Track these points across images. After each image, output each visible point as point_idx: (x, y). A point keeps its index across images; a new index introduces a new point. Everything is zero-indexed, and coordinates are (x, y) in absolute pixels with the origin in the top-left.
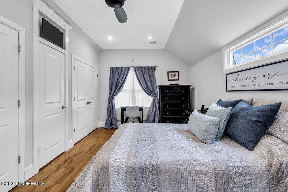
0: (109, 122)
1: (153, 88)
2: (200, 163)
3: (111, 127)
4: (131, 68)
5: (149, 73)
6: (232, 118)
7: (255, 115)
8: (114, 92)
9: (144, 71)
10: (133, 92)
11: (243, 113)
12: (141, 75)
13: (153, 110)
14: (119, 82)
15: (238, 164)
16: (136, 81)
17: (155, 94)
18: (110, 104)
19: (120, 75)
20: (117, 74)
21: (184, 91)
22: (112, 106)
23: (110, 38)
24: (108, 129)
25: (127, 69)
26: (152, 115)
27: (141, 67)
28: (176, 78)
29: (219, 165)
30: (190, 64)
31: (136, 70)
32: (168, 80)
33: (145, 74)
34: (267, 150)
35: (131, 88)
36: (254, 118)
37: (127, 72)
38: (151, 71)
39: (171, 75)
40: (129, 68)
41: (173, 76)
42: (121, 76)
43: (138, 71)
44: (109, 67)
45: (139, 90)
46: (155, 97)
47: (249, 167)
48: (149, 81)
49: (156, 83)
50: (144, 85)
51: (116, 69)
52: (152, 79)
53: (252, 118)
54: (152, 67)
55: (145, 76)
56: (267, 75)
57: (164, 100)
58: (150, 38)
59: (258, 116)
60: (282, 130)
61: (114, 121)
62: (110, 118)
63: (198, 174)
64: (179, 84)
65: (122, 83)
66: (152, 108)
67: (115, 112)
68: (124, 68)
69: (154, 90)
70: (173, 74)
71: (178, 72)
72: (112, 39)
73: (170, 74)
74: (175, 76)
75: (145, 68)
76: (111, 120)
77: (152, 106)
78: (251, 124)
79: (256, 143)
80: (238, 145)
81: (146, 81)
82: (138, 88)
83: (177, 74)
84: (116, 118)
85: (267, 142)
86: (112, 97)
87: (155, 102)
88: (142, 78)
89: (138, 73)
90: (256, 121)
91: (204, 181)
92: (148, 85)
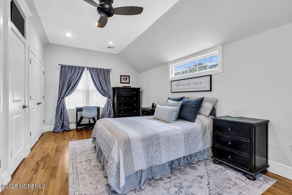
0: (59, 125)
1: (107, 89)
2: (177, 130)
3: (62, 130)
4: (86, 68)
5: (104, 75)
6: (182, 107)
7: (194, 104)
8: (66, 92)
9: (99, 72)
10: (87, 93)
11: (188, 104)
12: (96, 76)
13: (107, 110)
14: (71, 82)
15: (192, 128)
16: (90, 81)
17: (110, 95)
18: (61, 105)
19: (73, 74)
20: (69, 73)
21: (135, 93)
22: (63, 107)
23: (69, 35)
24: (58, 132)
25: (82, 69)
26: (107, 115)
27: (96, 68)
28: (128, 81)
29: (185, 130)
30: (139, 71)
31: (91, 71)
32: (121, 83)
33: (100, 75)
34: (201, 120)
35: (85, 89)
36: (194, 106)
37: (81, 72)
38: (106, 73)
39: (124, 78)
40: (83, 68)
41: (125, 79)
42: (74, 76)
43: (93, 72)
44: (59, 64)
45: (93, 91)
46: (109, 98)
47: (196, 129)
48: (104, 83)
49: (110, 85)
50: (99, 86)
51: (69, 68)
52: (107, 80)
53: (193, 106)
54: (107, 70)
55: (100, 77)
56: (196, 83)
57: (119, 100)
58: (111, 43)
59: (195, 105)
60: (205, 110)
61: (65, 123)
62: (60, 121)
63: (177, 135)
64: (131, 87)
65: (75, 83)
66: (107, 107)
67: (67, 113)
68: (78, 68)
69: (108, 91)
70: (125, 78)
71: (129, 76)
72: (71, 35)
73: (122, 77)
74: (126, 79)
75: (100, 69)
76: (62, 122)
77: (107, 106)
78: (193, 109)
79: (195, 118)
80: (187, 121)
81: (101, 82)
82: (92, 89)
83: (128, 78)
84: (68, 119)
85: (199, 117)
86: (63, 98)
87: (109, 102)
88: (97, 79)
89: (93, 74)
90: (195, 107)
91: (179, 138)
92: (103, 86)
